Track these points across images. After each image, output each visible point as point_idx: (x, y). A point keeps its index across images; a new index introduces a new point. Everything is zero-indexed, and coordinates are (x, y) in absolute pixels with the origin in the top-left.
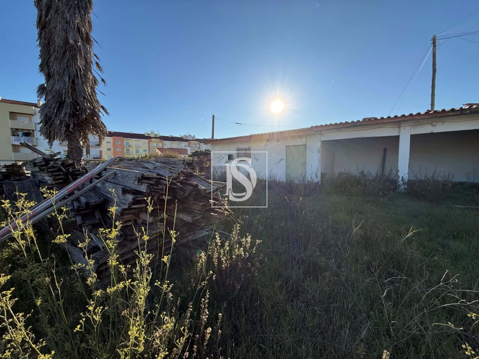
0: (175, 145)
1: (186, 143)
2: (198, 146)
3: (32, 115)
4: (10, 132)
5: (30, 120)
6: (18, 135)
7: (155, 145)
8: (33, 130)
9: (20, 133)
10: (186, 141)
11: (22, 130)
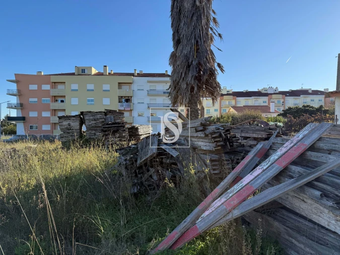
0: (251, 101)
1: (266, 99)
2: (282, 101)
3: (131, 83)
4: (117, 100)
5: (130, 88)
6: (122, 102)
7: (227, 103)
8: (131, 97)
9: (123, 100)
10: (266, 95)
11: (125, 97)
